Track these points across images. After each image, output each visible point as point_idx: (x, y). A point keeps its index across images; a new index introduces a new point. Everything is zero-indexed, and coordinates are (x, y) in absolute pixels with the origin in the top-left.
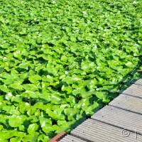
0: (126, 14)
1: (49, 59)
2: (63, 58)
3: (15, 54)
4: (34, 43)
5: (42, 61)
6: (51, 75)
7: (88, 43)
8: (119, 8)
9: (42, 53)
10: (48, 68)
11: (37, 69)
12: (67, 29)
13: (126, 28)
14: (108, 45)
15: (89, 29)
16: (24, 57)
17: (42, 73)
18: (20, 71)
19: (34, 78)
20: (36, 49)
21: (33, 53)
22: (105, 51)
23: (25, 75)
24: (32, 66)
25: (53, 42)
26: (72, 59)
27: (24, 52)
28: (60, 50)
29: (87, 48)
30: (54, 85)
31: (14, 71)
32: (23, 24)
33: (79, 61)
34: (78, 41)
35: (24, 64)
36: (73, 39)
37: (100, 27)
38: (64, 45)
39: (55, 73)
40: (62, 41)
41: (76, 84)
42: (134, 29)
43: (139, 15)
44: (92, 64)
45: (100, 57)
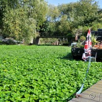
0: (73, 68)
1: (35, 87)
2: (42, 87)
3: (20, 84)
4: (29, 79)
5: (32, 88)
6: (35, 94)
7: (54, 80)
8: (70, 65)
9: (32, 84)
10: (34, 91)
11: (29, 91)
12: (45, 74)
13: (72, 74)
14: (63, 82)
15: (55, 74)
16: (23, 85)
17: (31, 93)
18: (21, 92)
19: (27, 95)
20: (29, 82)
21: (28, 84)
22: (61, 84)
23: (23, 94)
24: (27, 90)
25: (38, 79)
26: (45, 88)
27: (24, 83)
28: (40, 83)
29: (53, 83)
30: (36, 99)
31: (18, 92)
33: (49, 89)
34: (49, 79)
35: (23, 89)
37: (60, 74)
38: (43, 81)
39: (37, 94)
40: (42, 79)
41: (46, 99)
42: (76, 75)
43: (78, 69)
44: (54, 90)
45: (59, 87)
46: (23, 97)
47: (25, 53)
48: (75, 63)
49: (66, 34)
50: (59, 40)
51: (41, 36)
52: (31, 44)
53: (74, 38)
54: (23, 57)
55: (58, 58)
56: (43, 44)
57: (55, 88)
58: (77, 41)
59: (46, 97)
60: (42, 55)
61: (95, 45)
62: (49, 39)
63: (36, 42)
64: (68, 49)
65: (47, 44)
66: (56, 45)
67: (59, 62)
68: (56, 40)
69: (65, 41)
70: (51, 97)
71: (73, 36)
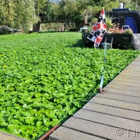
0: (87, 58)
1: (46, 84)
2: (54, 83)
3: (26, 82)
4: (36, 75)
5: (42, 85)
6: (48, 93)
7: (67, 74)
8: (83, 54)
9: (41, 80)
10: (45, 89)
11: (39, 90)
12: (55, 67)
13: (88, 65)
14: (78, 75)
15: (67, 67)
16: (31, 83)
17: (42, 92)
18: (29, 91)
19: (39, 95)
20: (38, 78)
21: (36, 80)
22: (77, 78)
23: (32, 94)
24: (36, 88)
25: (47, 74)
26: (59, 84)
27: (31, 80)
28: (52, 79)
29: (67, 77)
30: (49, 98)
31: (26, 91)
32: (30, 65)
33: (63, 84)
34: (61, 73)
35: (32, 87)
36: (59, 72)
37: (74, 65)
38: (54, 75)
39: (50, 92)
40: (52, 73)
41: (62, 97)
42: (92, 66)
43: (94, 58)
44: (70, 86)
45: (75, 82)
46: (34, 97)
47: (26, 44)
49: (73, 17)
50: (65, 25)
51: (42, 21)
52: (30, 32)
53: (83, 21)
54: (24, 48)
55: (67, 46)
56: (45, 30)
57: (71, 84)
58: (88, 25)
59: (62, 95)
60: (47, 45)
62: (52, 24)
63: (36, 28)
64: (78, 36)
65: (50, 30)
66: (62, 31)
67: (68, 51)
68: (61, 26)
69: (72, 25)
70: (67, 95)
71: (82, 19)
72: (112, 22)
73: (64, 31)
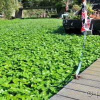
0: (66, 44)
1: (24, 69)
2: (32, 68)
3: (5, 67)
4: (16, 60)
5: (20, 70)
6: (25, 78)
7: (46, 60)
8: (63, 41)
9: (20, 66)
10: (24, 74)
11: (18, 75)
12: (35, 52)
13: (66, 51)
14: (57, 61)
15: (46, 52)
16: (10, 68)
17: (20, 77)
18: (8, 76)
19: (15, 80)
20: (17, 63)
21: (15, 66)
22: (56, 64)
23: (10, 79)
24: (15, 73)
25: (26, 59)
26: (37, 69)
27: (11, 66)
28: (30, 64)
29: (45, 63)
30: (27, 84)
31: (4, 76)
32: (10, 50)
33: (41, 70)
34: (40, 59)
35: (10, 72)
36: (38, 58)
37: (52, 51)
38: (33, 61)
39: (28, 77)
40: (31, 59)
41: (40, 83)
42: (71, 52)
43: (73, 45)
44: (48, 72)
45: (53, 68)
46: (12, 82)
47: (7, 29)
48: (68, 38)
49: (54, 4)
50: (46, 12)
51: (25, 8)
52: (13, 18)
53: (65, 8)
54: (5, 34)
55: (47, 33)
56: (27, 17)
57: (49, 69)
58: (69, 11)
59: (39, 80)
60: (28, 30)
61: (91, 15)
62: (34, 10)
63: (19, 14)
64: (59, 22)
65: (32, 16)
66: (43, 18)
67: (49, 37)
68: (43, 12)
69: (54, 12)
70: (44, 80)
71: (63, 6)
72: (93, 9)
73: (46, 18)
